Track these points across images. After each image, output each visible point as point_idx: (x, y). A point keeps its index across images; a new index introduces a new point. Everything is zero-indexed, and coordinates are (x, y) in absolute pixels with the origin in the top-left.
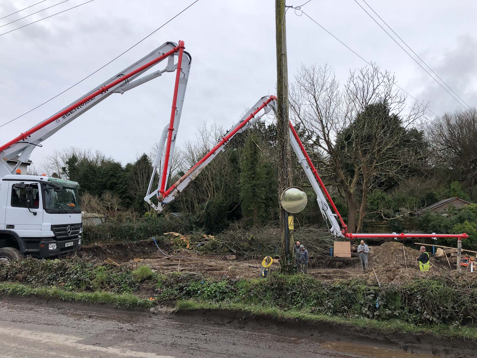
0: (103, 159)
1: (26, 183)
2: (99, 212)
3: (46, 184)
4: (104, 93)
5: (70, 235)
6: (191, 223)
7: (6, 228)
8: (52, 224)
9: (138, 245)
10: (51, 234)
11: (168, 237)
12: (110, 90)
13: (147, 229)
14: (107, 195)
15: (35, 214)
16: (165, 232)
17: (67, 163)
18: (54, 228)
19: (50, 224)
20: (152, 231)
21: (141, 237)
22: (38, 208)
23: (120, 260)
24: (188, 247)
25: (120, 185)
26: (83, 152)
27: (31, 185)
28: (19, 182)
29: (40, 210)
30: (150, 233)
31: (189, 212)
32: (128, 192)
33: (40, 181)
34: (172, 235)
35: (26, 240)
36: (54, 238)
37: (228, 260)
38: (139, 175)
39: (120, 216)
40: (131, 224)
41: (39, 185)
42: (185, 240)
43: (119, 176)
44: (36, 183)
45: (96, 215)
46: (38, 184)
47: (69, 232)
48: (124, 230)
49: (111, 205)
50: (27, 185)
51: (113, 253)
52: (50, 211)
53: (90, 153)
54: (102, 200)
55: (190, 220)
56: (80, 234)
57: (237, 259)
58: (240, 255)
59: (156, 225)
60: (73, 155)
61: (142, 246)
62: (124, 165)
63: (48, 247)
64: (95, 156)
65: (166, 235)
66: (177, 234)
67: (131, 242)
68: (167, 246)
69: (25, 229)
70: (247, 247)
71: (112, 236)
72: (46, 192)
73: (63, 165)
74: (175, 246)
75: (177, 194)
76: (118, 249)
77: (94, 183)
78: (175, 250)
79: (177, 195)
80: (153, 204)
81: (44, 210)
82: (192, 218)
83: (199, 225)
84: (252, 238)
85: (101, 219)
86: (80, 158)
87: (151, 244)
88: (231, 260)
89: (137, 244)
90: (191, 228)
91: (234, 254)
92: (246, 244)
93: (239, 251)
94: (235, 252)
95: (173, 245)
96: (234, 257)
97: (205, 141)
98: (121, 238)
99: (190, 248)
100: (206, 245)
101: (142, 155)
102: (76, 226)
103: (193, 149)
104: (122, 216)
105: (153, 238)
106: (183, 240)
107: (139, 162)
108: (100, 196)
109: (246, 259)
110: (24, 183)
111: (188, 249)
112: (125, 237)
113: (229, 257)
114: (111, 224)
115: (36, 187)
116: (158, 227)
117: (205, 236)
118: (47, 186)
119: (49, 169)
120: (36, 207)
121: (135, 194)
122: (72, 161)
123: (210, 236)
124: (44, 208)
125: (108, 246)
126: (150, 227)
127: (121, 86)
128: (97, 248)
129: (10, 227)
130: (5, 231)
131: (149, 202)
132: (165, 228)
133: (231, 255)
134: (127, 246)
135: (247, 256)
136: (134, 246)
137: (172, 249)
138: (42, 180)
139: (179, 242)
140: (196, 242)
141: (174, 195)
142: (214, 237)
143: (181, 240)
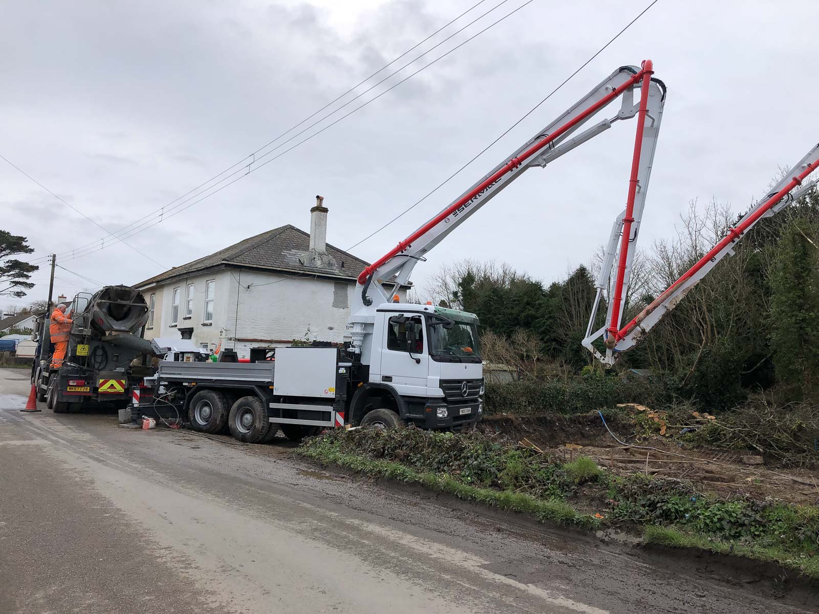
0: (513, 276)
1: (406, 315)
2: (508, 363)
3: (432, 318)
4: (514, 169)
5: (467, 396)
6: (668, 389)
7: (382, 381)
8: (441, 379)
9: (573, 421)
10: (440, 393)
11: (625, 412)
12: (524, 163)
13: (588, 395)
14: (520, 336)
15: (418, 361)
16: (620, 403)
17: (460, 284)
18: (444, 383)
19: (438, 378)
20: (597, 398)
21: (577, 408)
22: (421, 352)
23: (543, 443)
24: (663, 432)
25: (541, 319)
26: (483, 267)
27: (413, 319)
28: (397, 314)
29: (425, 356)
30: (591, 403)
31: (664, 368)
32: (554, 332)
33: (425, 312)
34: (632, 409)
35: (406, 399)
36: (444, 400)
37: (745, 464)
38: (572, 301)
39: (542, 370)
40: (559, 385)
41: (423, 319)
42: (656, 420)
43: (540, 304)
44: (418, 316)
45: (503, 366)
46: (421, 316)
47: (465, 392)
48: (549, 395)
49: (527, 351)
50: (408, 318)
51: (531, 431)
52: (438, 358)
53: (492, 268)
54: (513, 343)
55: (666, 384)
56: (481, 397)
57: (765, 464)
58: (771, 456)
59: (602, 388)
60: (469, 272)
61: (580, 423)
62: (546, 286)
63: (436, 413)
64: (501, 272)
65: (621, 408)
66: (641, 408)
67: (559, 415)
68: (624, 426)
69: (406, 384)
70: (787, 443)
71: (530, 403)
72: (432, 328)
73: (453, 287)
74: (638, 428)
75: (640, 335)
76: (540, 426)
77: (500, 316)
78: (638, 436)
79: (640, 337)
80: (598, 352)
81: (430, 356)
82: (670, 380)
83: (684, 394)
84: (800, 427)
85: (512, 374)
86: (479, 276)
87: (595, 421)
88: (753, 465)
89: (571, 419)
90: (669, 399)
91: (759, 453)
92: (785, 438)
93: (770, 450)
94: (761, 450)
95: (634, 426)
96: (759, 459)
97: (694, 238)
98: (545, 407)
99: (667, 435)
100: (699, 432)
101: (578, 267)
102: (474, 384)
103: (670, 254)
104: (545, 370)
105: (599, 412)
106: (652, 418)
107: (572, 281)
108: (509, 337)
109: (785, 466)
110: (403, 315)
111: (664, 436)
112: (551, 406)
113: (749, 459)
114: (527, 383)
115: (418, 321)
116: (606, 392)
117: (696, 414)
118: (434, 320)
119: (435, 295)
120: (419, 351)
121: (566, 335)
122: (467, 281)
123: (706, 414)
124: (430, 354)
125: (523, 419)
126: (593, 393)
127: (542, 154)
128: (507, 420)
129: (386, 379)
130: (380, 384)
131: (591, 348)
132: (618, 395)
133: (752, 454)
134: (555, 422)
135: (789, 460)
136: (567, 422)
137: (634, 433)
138: (427, 311)
139: (645, 422)
140: (678, 425)
141: (635, 337)
142: (715, 418)
143: (650, 418)
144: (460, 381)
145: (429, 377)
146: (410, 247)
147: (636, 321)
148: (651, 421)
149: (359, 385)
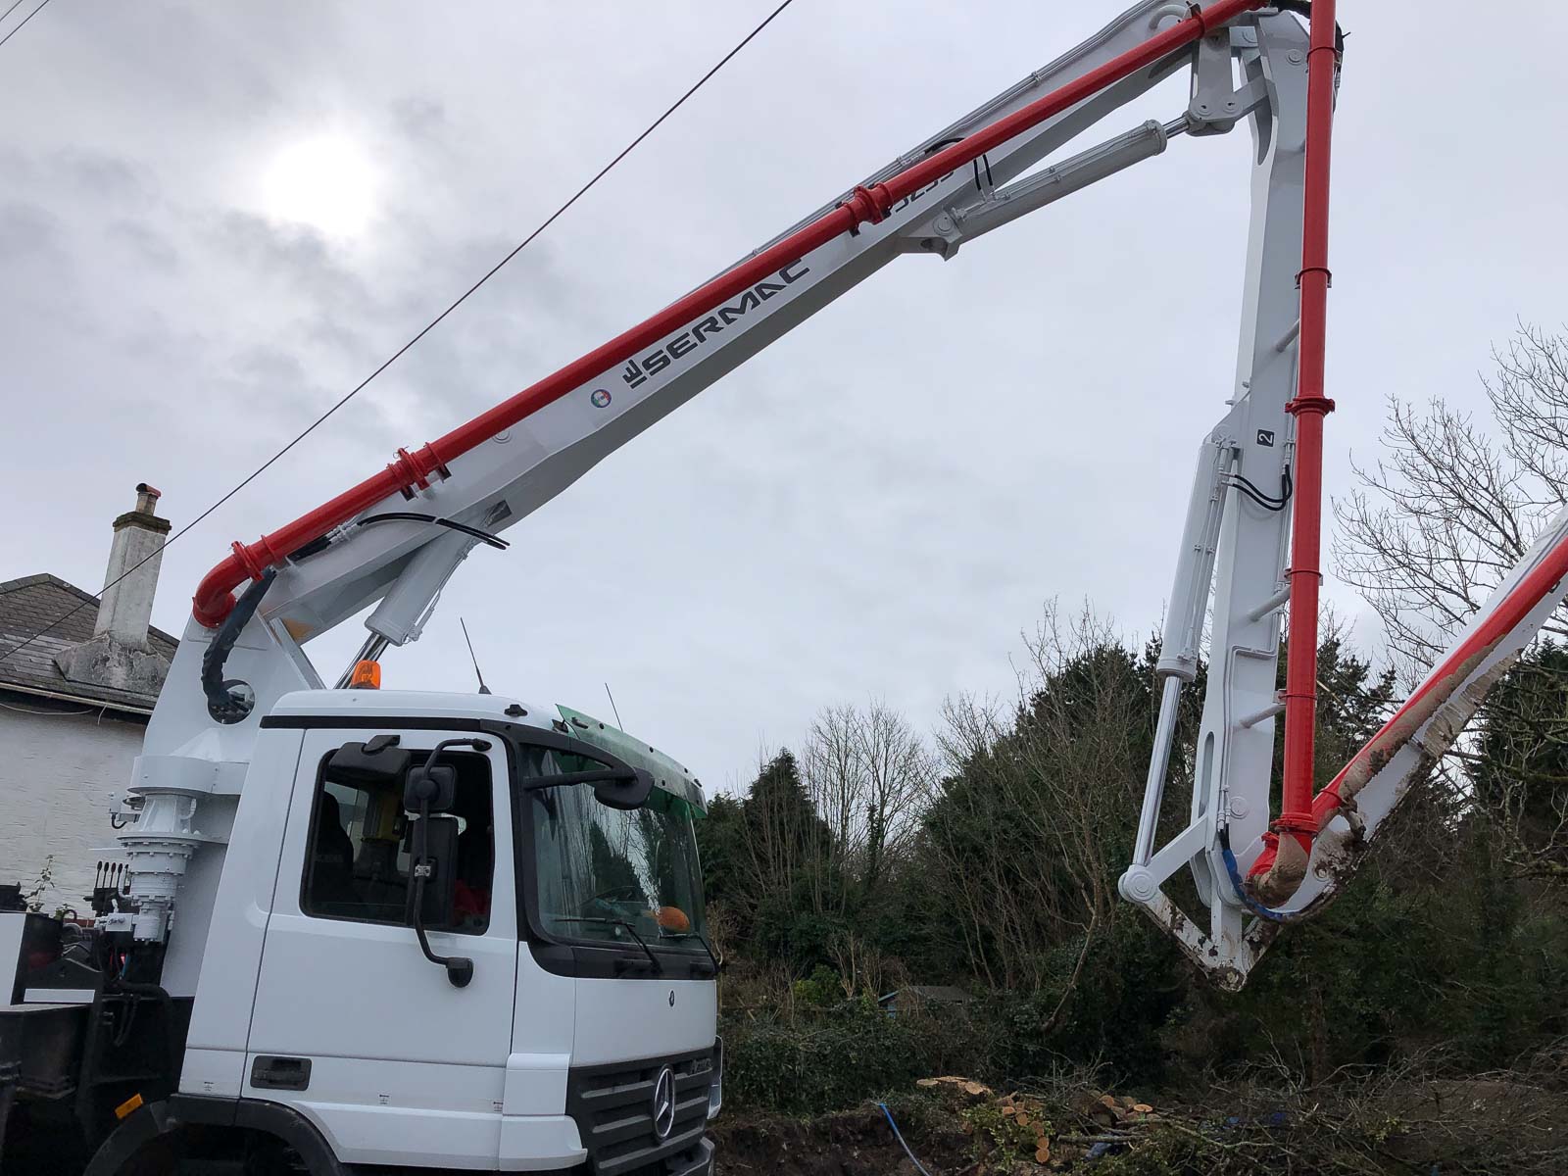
1: (413, 740)
3: (543, 748)
6: (1018, 1034)
7: (256, 1082)
8: (577, 1063)
9: (820, 1134)
10: (564, 1140)
11: (941, 1101)
13: (847, 1058)
15: (460, 974)
16: (923, 1077)
18: (585, 1089)
19: (563, 1060)
20: (868, 1067)
21: (823, 1093)
22: (478, 924)
24: (1043, 1153)
27: (443, 756)
28: (365, 736)
29: (497, 943)
30: (860, 1080)
33: (508, 726)
34: (953, 1090)
39: (735, 993)
40: (782, 1036)
41: (498, 758)
42: (1022, 1121)
44: (476, 744)
46: (487, 746)
47: (665, 1117)
48: (758, 1061)
50: (418, 757)
52: (565, 953)
55: (1011, 1023)
56: (711, 1129)
59: (878, 1039)
61: (837, 1139)
65: (929, 1090)
66: (975, 1088)
67: (790, 1119)
68: (944, 1142)
69: (384, 1099)
72: (538, 807)
74: (978, 1145)
76: (741, 1154)
78: (982, 1168)
80: (1188, 923)
81: (524, 945)
82: (1021, 1013)
83: (1072, 1046)
87: (874, 1132)
89: (815, 1128)
90: (1039, 1067)
95: (966, 1139)
98: (747, 1094)
99: (1056, 1163)
100: (1138, 1155)
102: (691, 1072)
104: (738, 994)
105: (880, 1104)
106: (1013, 1117)
110: (397, 739)
111: (1047, 1165)
112: (762, 1093)
115: (472, 770)
116: (888, 1048)
117: (1108, 1100)
118: (550, 767)
120: (469, 921)
123: (1129, 1100)
124: (526, 931)
126: (858, 1051)
129: (278, 1075)
130: (240, 1105)
131: (1160, 906)
132: (914, 1054)
134: (778, 1142)
136: (807, 1140)
137: (970, 1160)
138: (521, 721)
139: (997, 1129)
140: (1074, 1136)
141: (1326, 859)
142: (1151, 1109)
143: (1007, 1116)
144: (643, 1069)
145: (515, 1059)
146: (445, 474)
147: (1341, 792)
148: (1012, 1126)
149: (121, 1111)
